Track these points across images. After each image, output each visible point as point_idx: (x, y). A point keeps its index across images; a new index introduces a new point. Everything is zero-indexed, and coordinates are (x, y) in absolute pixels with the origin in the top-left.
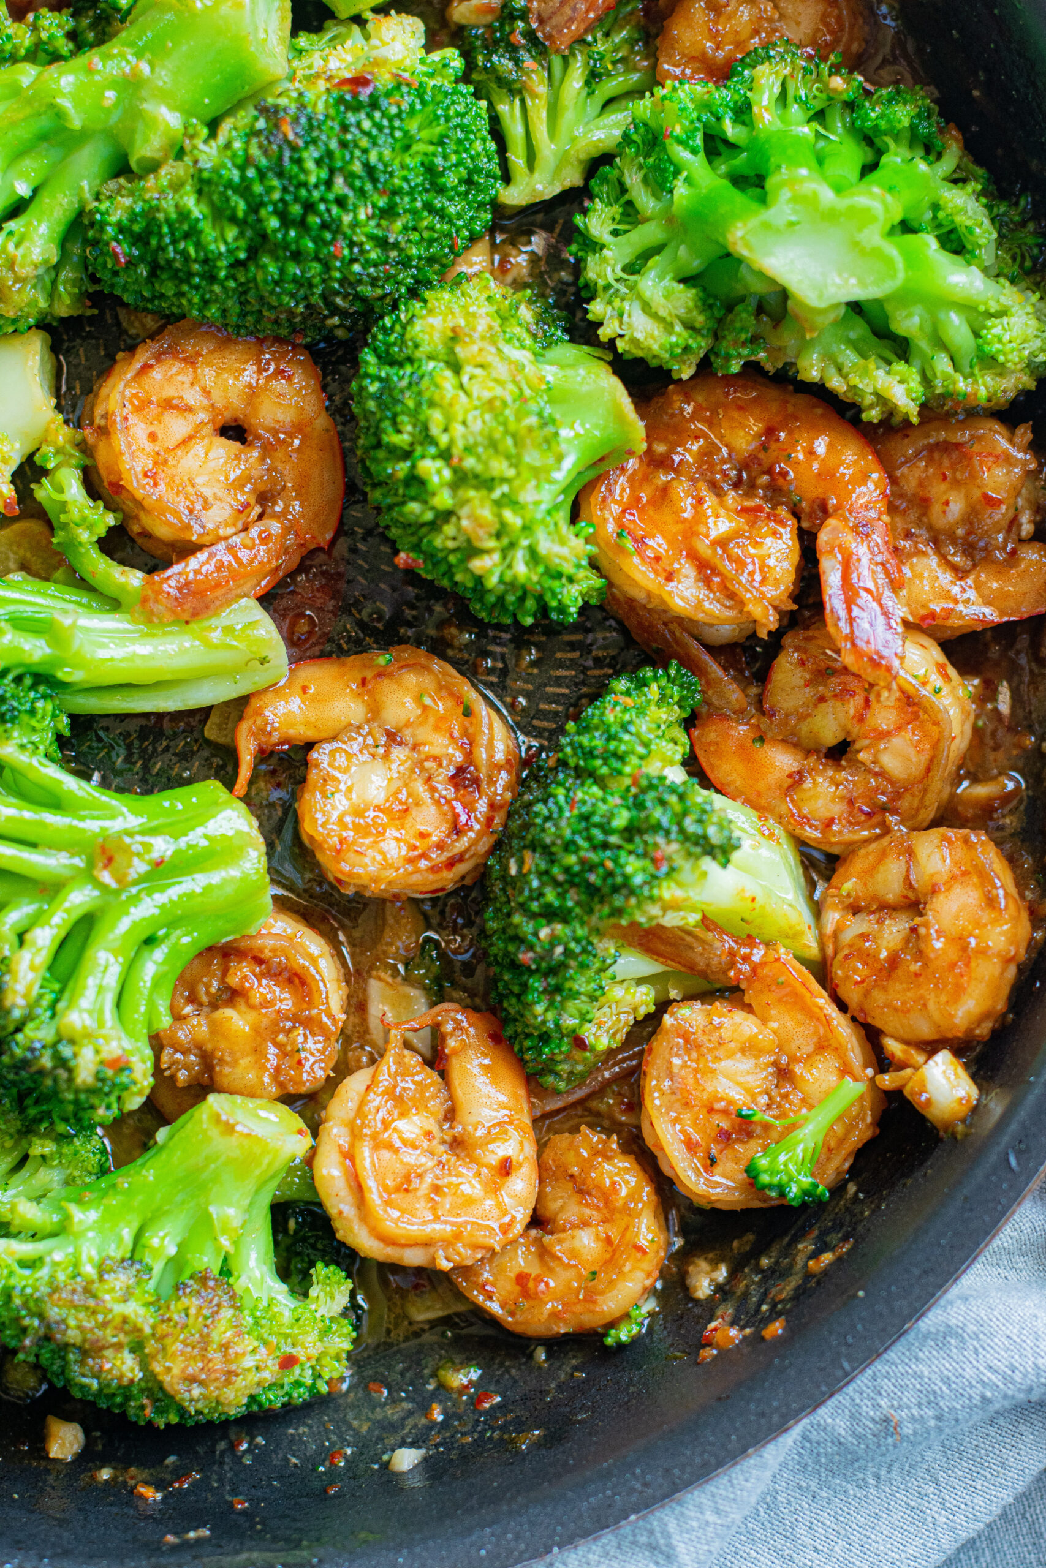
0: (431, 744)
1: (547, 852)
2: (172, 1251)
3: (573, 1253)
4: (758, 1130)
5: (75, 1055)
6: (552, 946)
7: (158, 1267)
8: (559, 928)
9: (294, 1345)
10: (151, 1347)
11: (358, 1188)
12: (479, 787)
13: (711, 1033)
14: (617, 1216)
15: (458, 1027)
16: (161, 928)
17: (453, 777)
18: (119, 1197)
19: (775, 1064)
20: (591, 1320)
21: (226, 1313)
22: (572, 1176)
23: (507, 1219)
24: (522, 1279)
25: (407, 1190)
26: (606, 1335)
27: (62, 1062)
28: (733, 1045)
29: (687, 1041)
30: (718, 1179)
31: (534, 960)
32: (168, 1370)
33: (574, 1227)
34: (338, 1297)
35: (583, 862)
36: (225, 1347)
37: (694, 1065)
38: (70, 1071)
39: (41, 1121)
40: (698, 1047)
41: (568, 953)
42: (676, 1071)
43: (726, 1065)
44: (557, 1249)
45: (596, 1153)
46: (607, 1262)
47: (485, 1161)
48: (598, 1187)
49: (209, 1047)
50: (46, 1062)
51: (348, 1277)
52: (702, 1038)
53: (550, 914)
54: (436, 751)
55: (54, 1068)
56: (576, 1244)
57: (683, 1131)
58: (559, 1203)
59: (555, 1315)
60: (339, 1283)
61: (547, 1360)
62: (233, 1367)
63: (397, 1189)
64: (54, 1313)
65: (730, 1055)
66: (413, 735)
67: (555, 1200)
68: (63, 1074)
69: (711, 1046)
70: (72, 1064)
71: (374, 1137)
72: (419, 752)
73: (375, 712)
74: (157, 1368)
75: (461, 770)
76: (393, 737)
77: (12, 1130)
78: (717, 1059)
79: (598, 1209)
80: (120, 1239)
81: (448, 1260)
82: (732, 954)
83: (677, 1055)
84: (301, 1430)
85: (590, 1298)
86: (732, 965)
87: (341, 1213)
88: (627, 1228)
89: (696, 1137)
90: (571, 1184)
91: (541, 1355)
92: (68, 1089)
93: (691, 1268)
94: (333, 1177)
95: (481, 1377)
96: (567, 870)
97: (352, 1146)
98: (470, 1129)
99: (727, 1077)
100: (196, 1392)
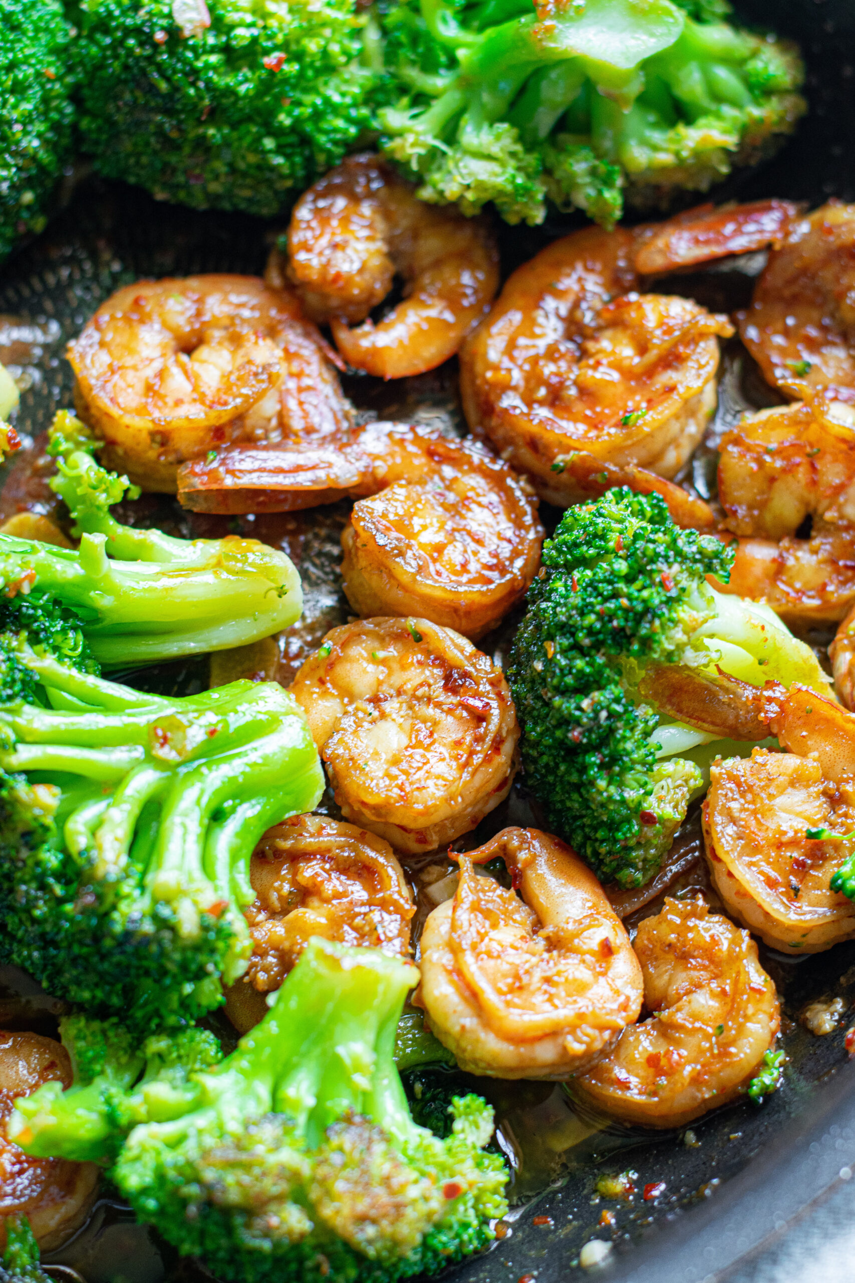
0: (410, 680)
1: (566, 629)
2: (311, 1102)
3: (695, 1017)
4: (830, 851)
5: (174, 912)
6: (596, 713)
7: (302, 1119)
8: (596, 695)
9: (452, 1176)
10: (314, 1194)
11: (473, 997)
12: (470, 677)
13: (759, 772)
14: (725, 968)
15: (523, 841)
16: (226, 800)
17: (445, 685)
18: (248, 1057)
19: (825, 793)
20: (730, 1075)
21: (379, 1148)
22: (670, 945)
23: (622, 999)
24: (653, 1061)
25: (520, 988)
26: (750, 1086)
27: (163, 924)
28: (781, 779)
29: (739, 785)
30: (806, 909)
31: (582, 734)
32: (338, 1212)
33: (688, 993)
34: (482, 1124)
35: (600, 616)
36: (386, 1181)
37: (751, 807)
38: (173, 929)
39: (150, 1020)
40: (750, 788)
41: (611, 715)
42: (736, 814)
43: (779, 801)
44: (679, 1018)
45: (686, 917)
46: (729, 1013)
47: (585, 947)
48: (698, 947)
49: (286, 945)
50: (148, 927)
51: (487, 1103)
52: (751, 780)
53: (585, 686)
54: (418, 681)
55: (158, 931)
56: (695, 1006)
57: (762, 873)
58: (666, 977)
59: (696, 1080)
60: (479, 1111)
61: (698, 1140)
62: (399, 1199)
63: (511, 991)
64: (209, 1175)
65: (782, 792)
66: (391, 686)
67: (660, 976)
68: (167, 935)
69: (762, 784)
70: (173, 921)
71: (474, 947)
72: (405, 692)
73: (348, 694)
74: (327, 1211)
75: (448, 678)
76: (376, 700)
77: (124, 1044)
78: (771, 796)
79: (705, 968)
80: (258, 1099)
81: (580, 1042)
82: (756, 699)
83: (734, 800)
84: (482, 1275)
85: (724, 1053)
86: (759, 710)
87: (463, 1028)
88: (738, 973)
89: (773, 874)
90: (671, 957)
91: (691, 1137)
92: (175, 950)
93: (808, 1014)
94: (446, 996)
95: (639, 1178)
96: (590, 632)
97: (456, 960)
98: (562, 925)
99: (786, 811)
100: (370, 1231)
